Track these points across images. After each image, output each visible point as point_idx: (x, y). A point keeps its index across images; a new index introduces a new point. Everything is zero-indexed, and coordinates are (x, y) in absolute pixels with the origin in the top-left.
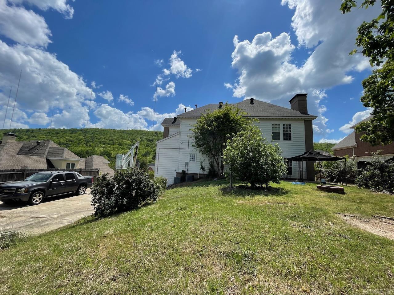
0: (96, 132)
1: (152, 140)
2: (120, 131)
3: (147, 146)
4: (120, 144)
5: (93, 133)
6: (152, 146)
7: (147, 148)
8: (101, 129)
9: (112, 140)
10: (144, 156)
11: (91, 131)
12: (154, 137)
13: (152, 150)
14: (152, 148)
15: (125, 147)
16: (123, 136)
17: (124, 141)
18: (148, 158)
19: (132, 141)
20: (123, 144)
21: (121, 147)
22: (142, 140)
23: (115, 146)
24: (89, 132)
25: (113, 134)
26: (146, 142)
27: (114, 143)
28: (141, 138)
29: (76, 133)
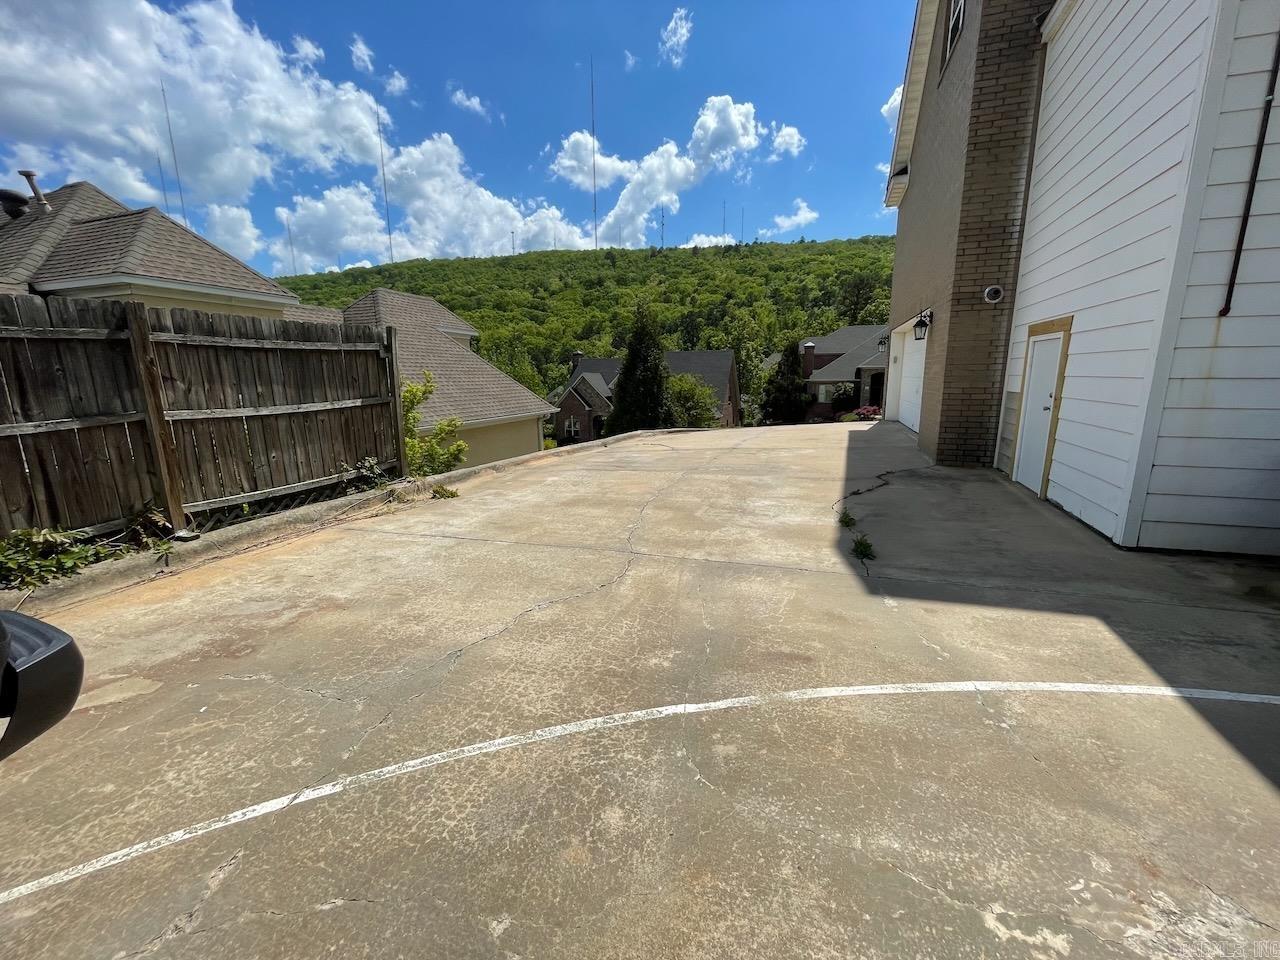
0: (421, 272)
1: (600, 282)
2: (493, 259)
3: (586, 304)
4: (498, 306)
5: (412, 277)
6: (602, 302)
7: (587, 309)
8: (434, 260)
9: (472, 294)
10: (580, 338)
11: (406, 271)
12: (604, 272)
13: (607, 316)
14: (602, 309)
15: (517, 312)
16: (503, 277)
17: (509, 292)
18: (599, 343)
19: (536, 291)
20: (508, 303)
21: (501, 313)
22: (566, 285)
23: (485, 311)
24: (400, 274)
25: (473, 274)
26: (581, 291)
27: (480, 305)
28: (561, 278)
29: (365, 280)
